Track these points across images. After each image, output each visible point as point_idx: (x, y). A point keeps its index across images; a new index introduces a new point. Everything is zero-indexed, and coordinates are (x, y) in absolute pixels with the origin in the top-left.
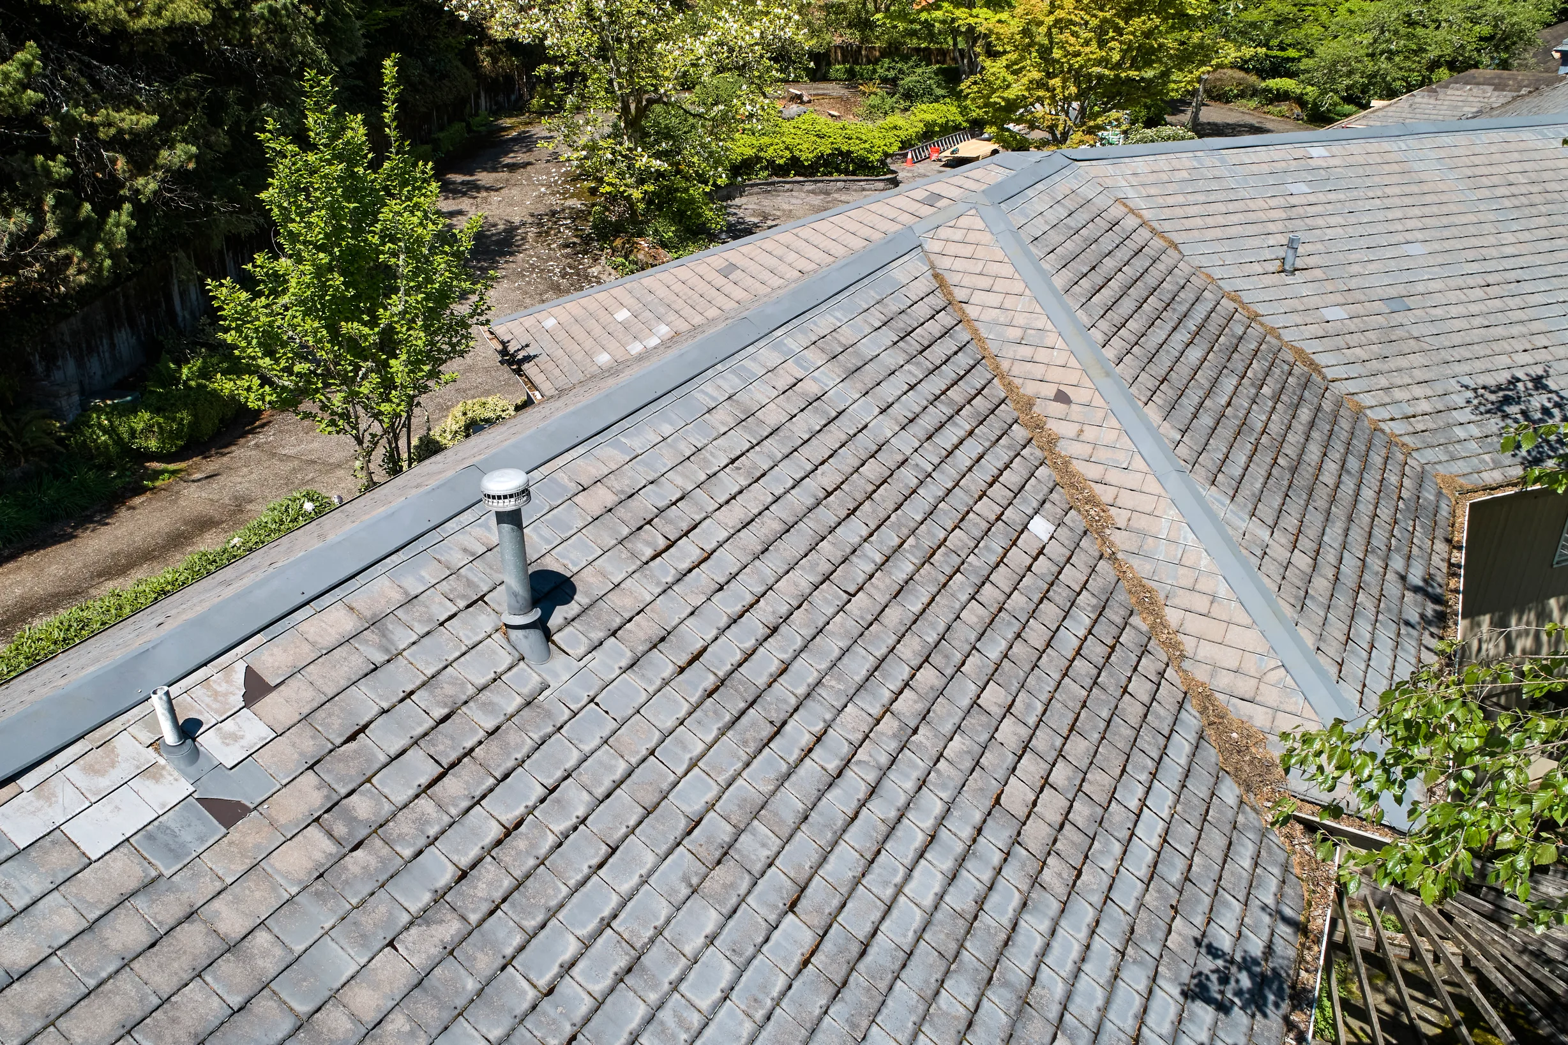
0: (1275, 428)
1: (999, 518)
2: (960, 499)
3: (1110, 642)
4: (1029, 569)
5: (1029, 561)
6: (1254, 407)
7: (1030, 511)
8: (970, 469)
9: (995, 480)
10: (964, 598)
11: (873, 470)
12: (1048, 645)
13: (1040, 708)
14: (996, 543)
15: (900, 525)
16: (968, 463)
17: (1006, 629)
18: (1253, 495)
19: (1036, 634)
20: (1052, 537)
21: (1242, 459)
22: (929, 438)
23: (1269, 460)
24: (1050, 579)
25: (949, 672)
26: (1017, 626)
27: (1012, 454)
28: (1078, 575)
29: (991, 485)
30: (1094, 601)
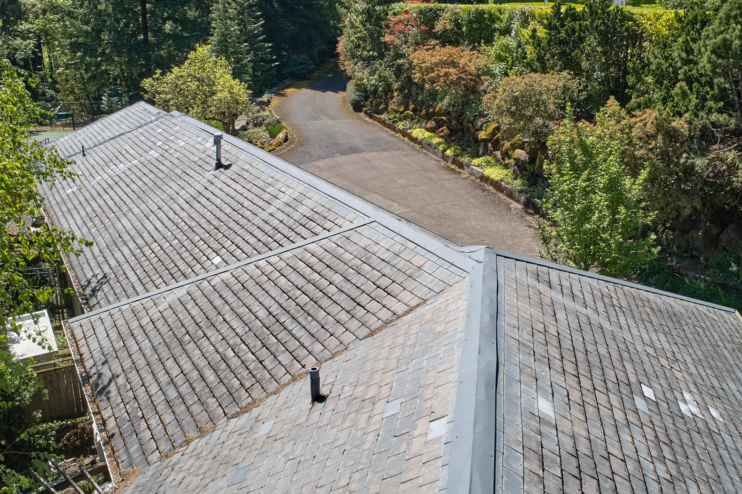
0: (204, 343)
1: (223, 247)
2: (233, 236)
3: (174, 275)
4: (204, 255)
5: (206, 254)
6: (221, 337)
7: (223, 257)
8: (244, 239)
9: (238, 247)
10: (202, 236)
11: (248, 214)
12: (181, 257)
13: (167, 252)
14: (216, 246)
15: (228, 221)
16: (246, 239)
17: (190, 247)
18: (177, 311)
19: (185, 255)
20: (213, 263)
21: (194, 313)
22: (258, 227)
23: (189, 329)
24: (199, 260)
25: (185, 232)
26: (189, 250)
27: (249, 254)
28: (197, 270)
29: (236, 245)
30: (187, 273)
